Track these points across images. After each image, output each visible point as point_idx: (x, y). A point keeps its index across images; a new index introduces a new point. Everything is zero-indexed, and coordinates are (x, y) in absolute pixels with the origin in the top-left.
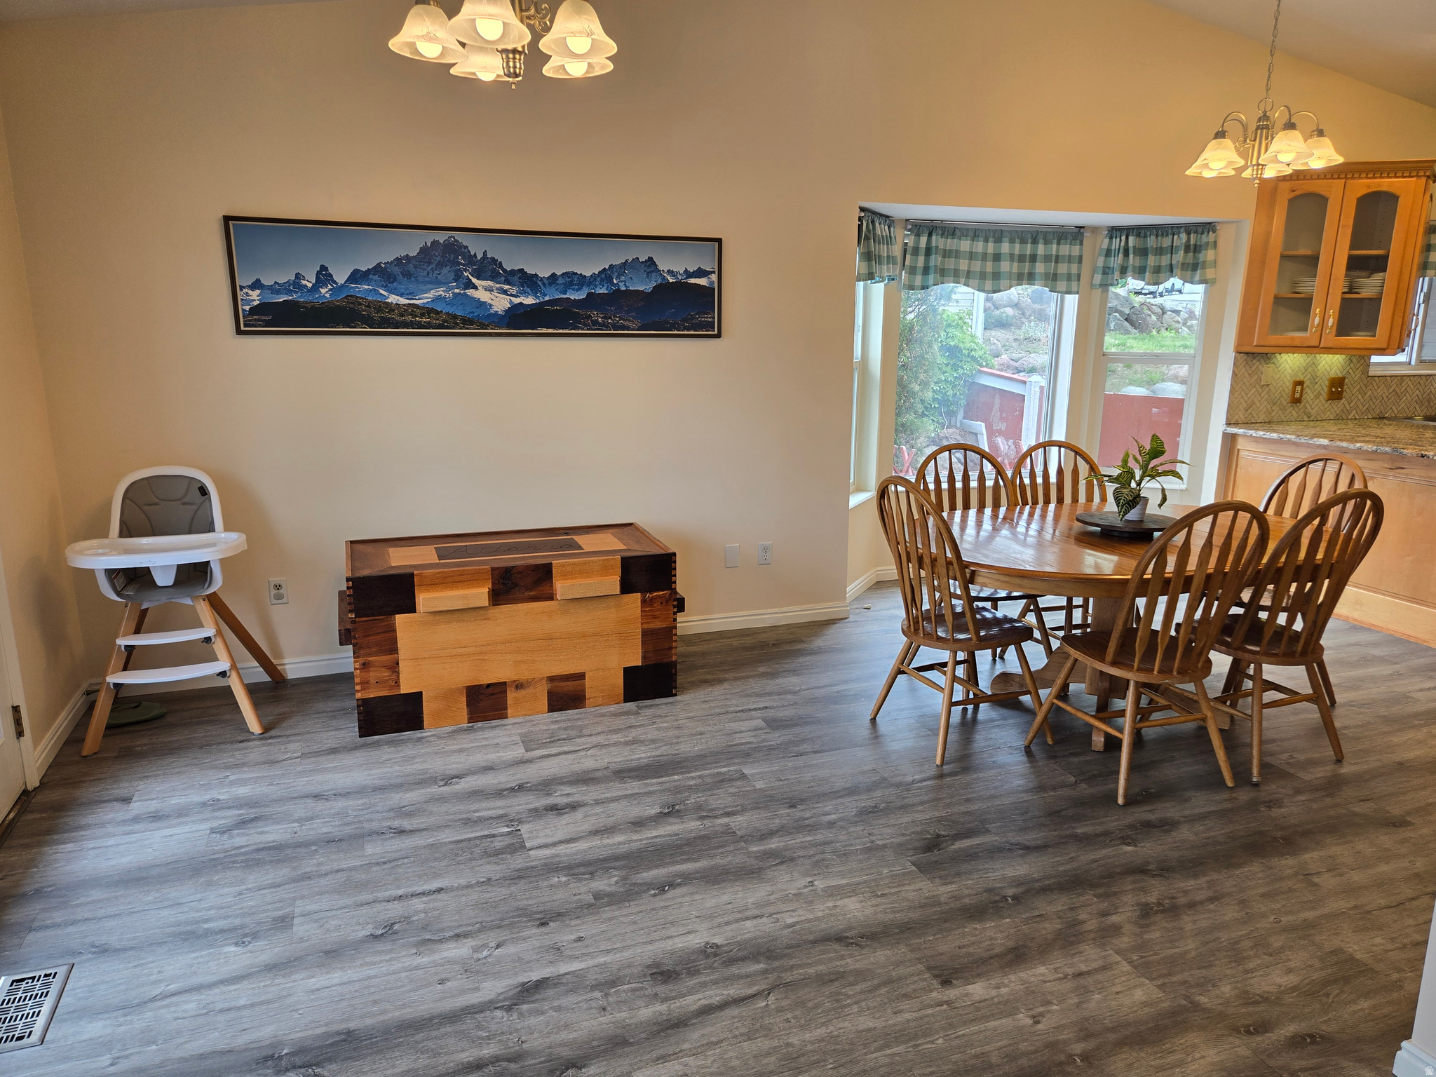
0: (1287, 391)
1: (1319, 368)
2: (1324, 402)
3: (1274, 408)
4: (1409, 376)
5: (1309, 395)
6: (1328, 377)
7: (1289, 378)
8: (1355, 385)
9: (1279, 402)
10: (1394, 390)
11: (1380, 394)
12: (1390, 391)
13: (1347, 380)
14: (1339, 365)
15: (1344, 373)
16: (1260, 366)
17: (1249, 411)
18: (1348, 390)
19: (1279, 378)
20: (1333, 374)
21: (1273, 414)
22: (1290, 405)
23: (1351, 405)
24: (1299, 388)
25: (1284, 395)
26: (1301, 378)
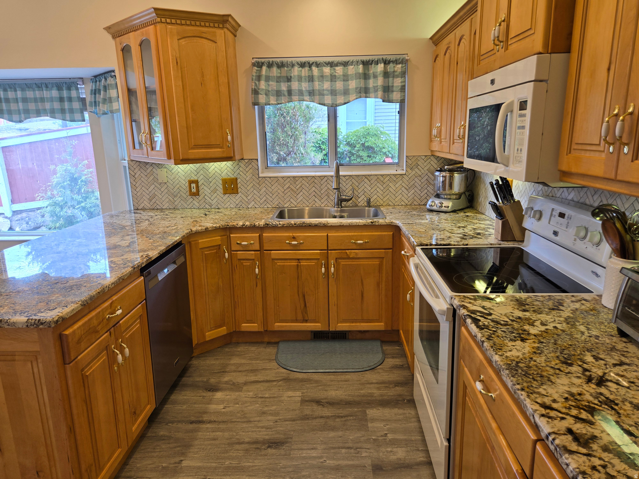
0: (184, 187)
1: (210, 171)
2: (222, 196)
3: (175, 199)
4: (302, 177)
5: (205, 190)
6: (221, 178)
7: (184, 178)
8: (248, 184)
9: (179, 195)
10: (289, 187)
11: (276, 190)
12: (285, 188)
13: (239, 180)
14: (228, 169)
15: (235, 175)
16: (154, 170)
17: (154, 201)
18: (242, 187)
19: (174, 179)
20: (224, 176)
21: (176, 203)
22: (189, 197)
23: (249, 198)
24: (193, 185)
25: (183, 190)
26: (194, 178)
